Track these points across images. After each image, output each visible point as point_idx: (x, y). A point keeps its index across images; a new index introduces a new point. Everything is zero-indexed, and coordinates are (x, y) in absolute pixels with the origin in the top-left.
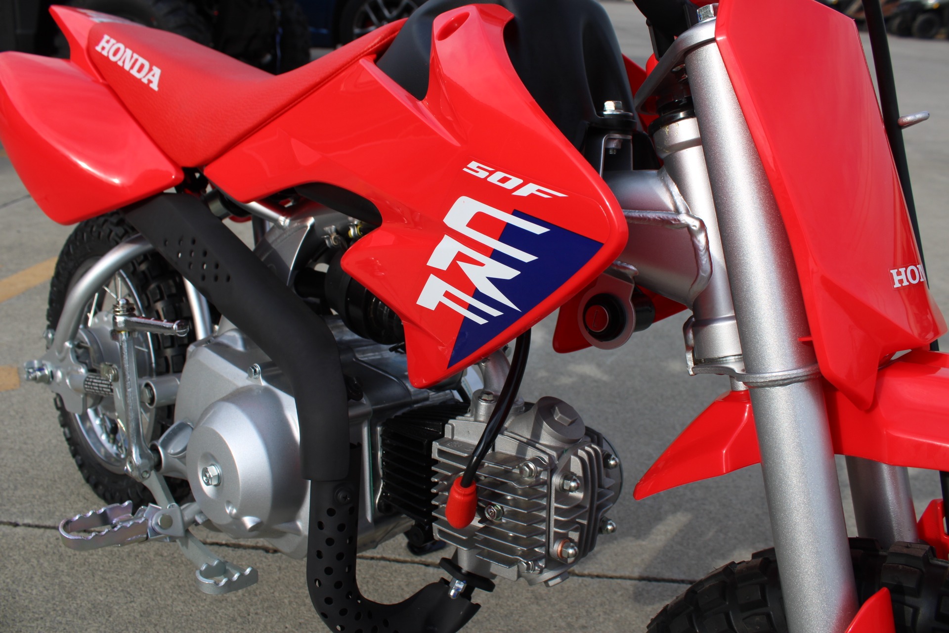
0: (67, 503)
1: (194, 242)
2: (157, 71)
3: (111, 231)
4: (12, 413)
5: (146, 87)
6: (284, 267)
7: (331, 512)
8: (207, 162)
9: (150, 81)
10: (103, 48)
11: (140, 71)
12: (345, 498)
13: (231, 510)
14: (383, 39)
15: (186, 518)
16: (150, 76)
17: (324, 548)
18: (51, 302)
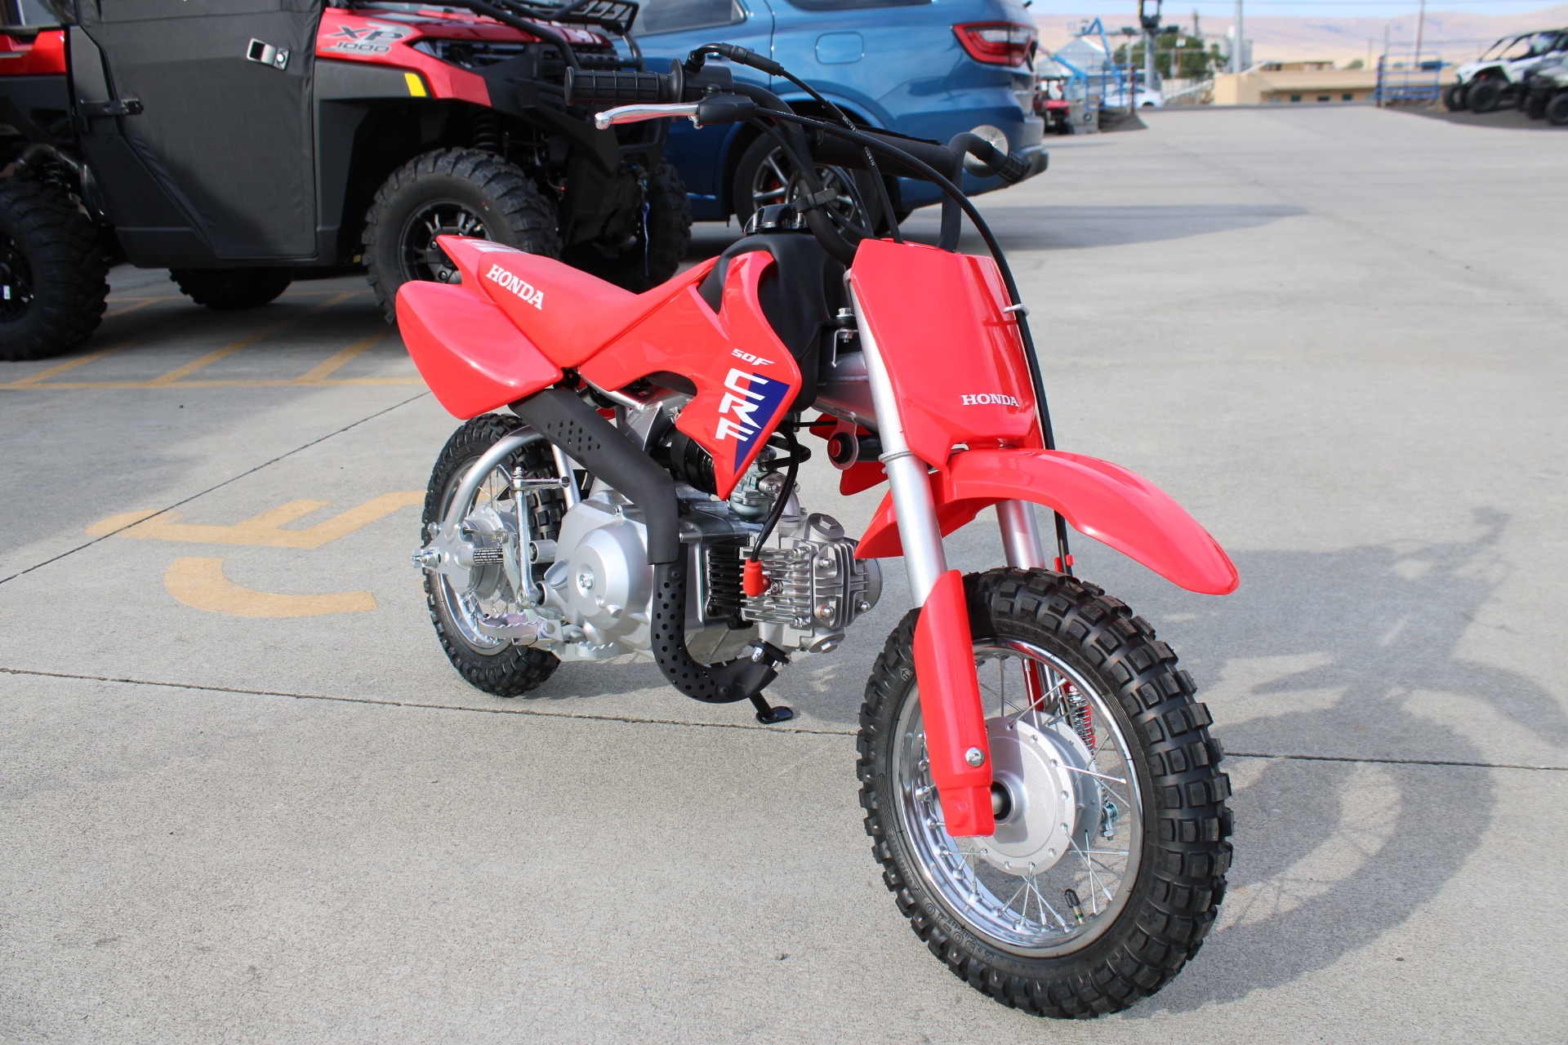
0: (441, 691)
1: (572, 423)
2: (540, 294)
3: (492, 431)
4: (375, 628)
5: (532, 307)
6: (639, 440)
7: (666, 585)
8: (581, 364)
9: (535, 303)
10: (493, 276)
11: (526, 294)
12: (676, 574)
13: (599, 602)
14: (705, 270)
15: (565, 633)
16: (534, 299)
17: (662, 611)
18: (428, 504)
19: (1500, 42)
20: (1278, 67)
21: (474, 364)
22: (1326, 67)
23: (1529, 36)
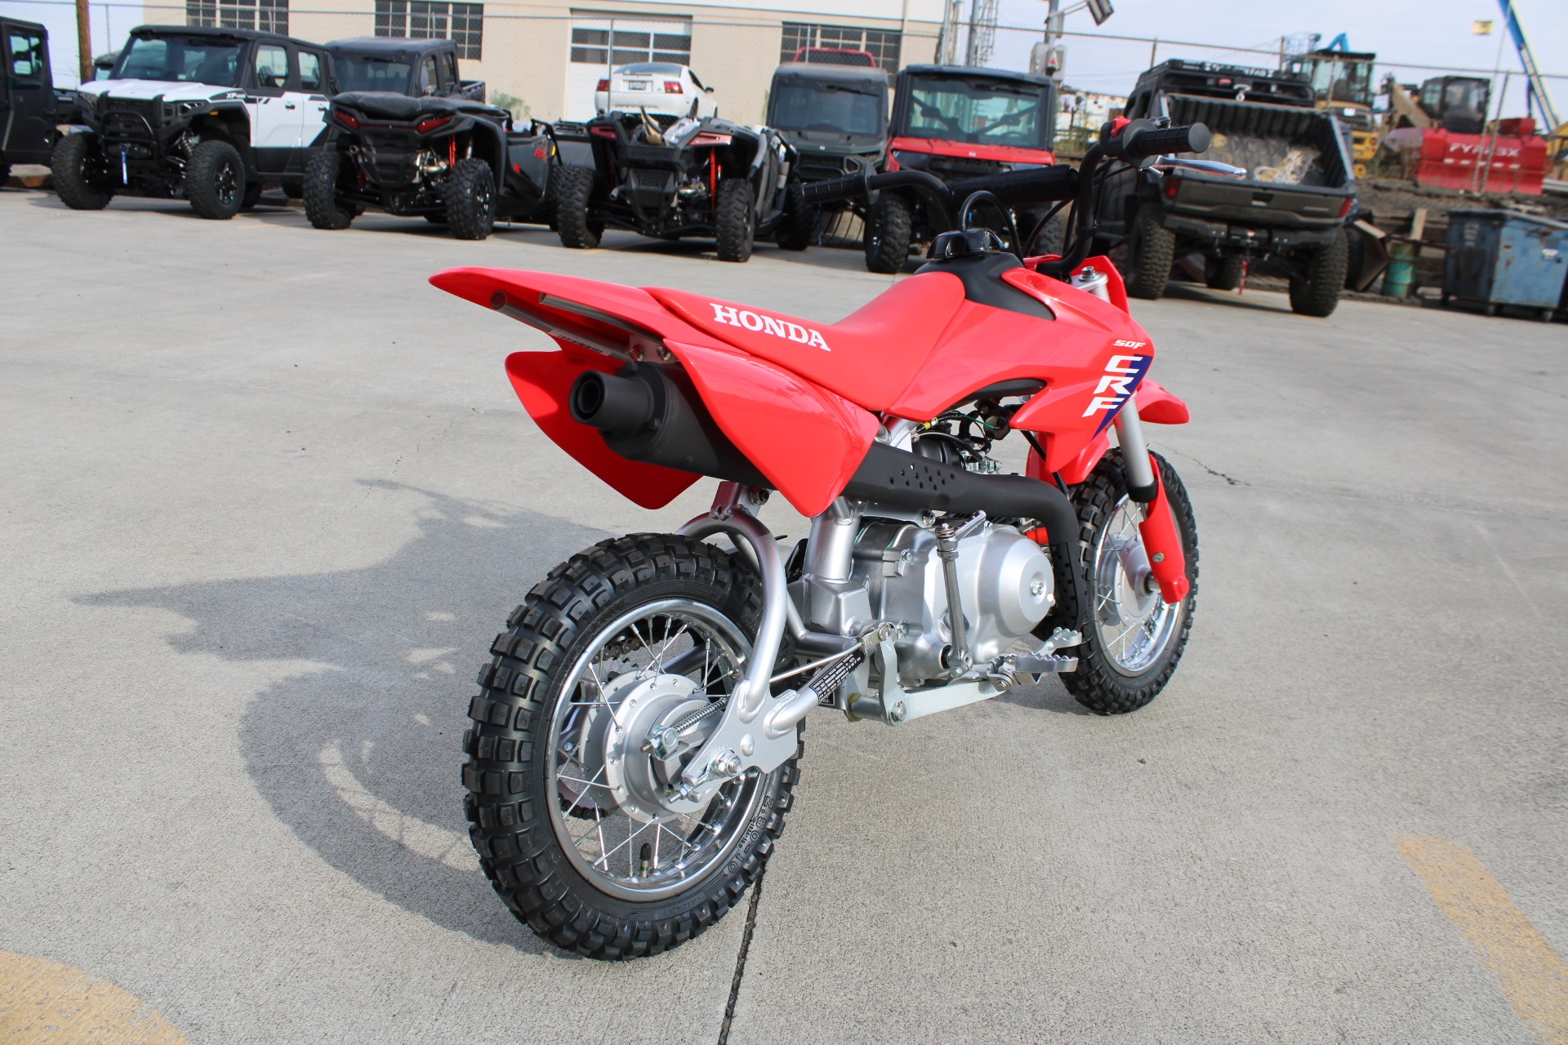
1: (914, 467)
16: (814, 340)
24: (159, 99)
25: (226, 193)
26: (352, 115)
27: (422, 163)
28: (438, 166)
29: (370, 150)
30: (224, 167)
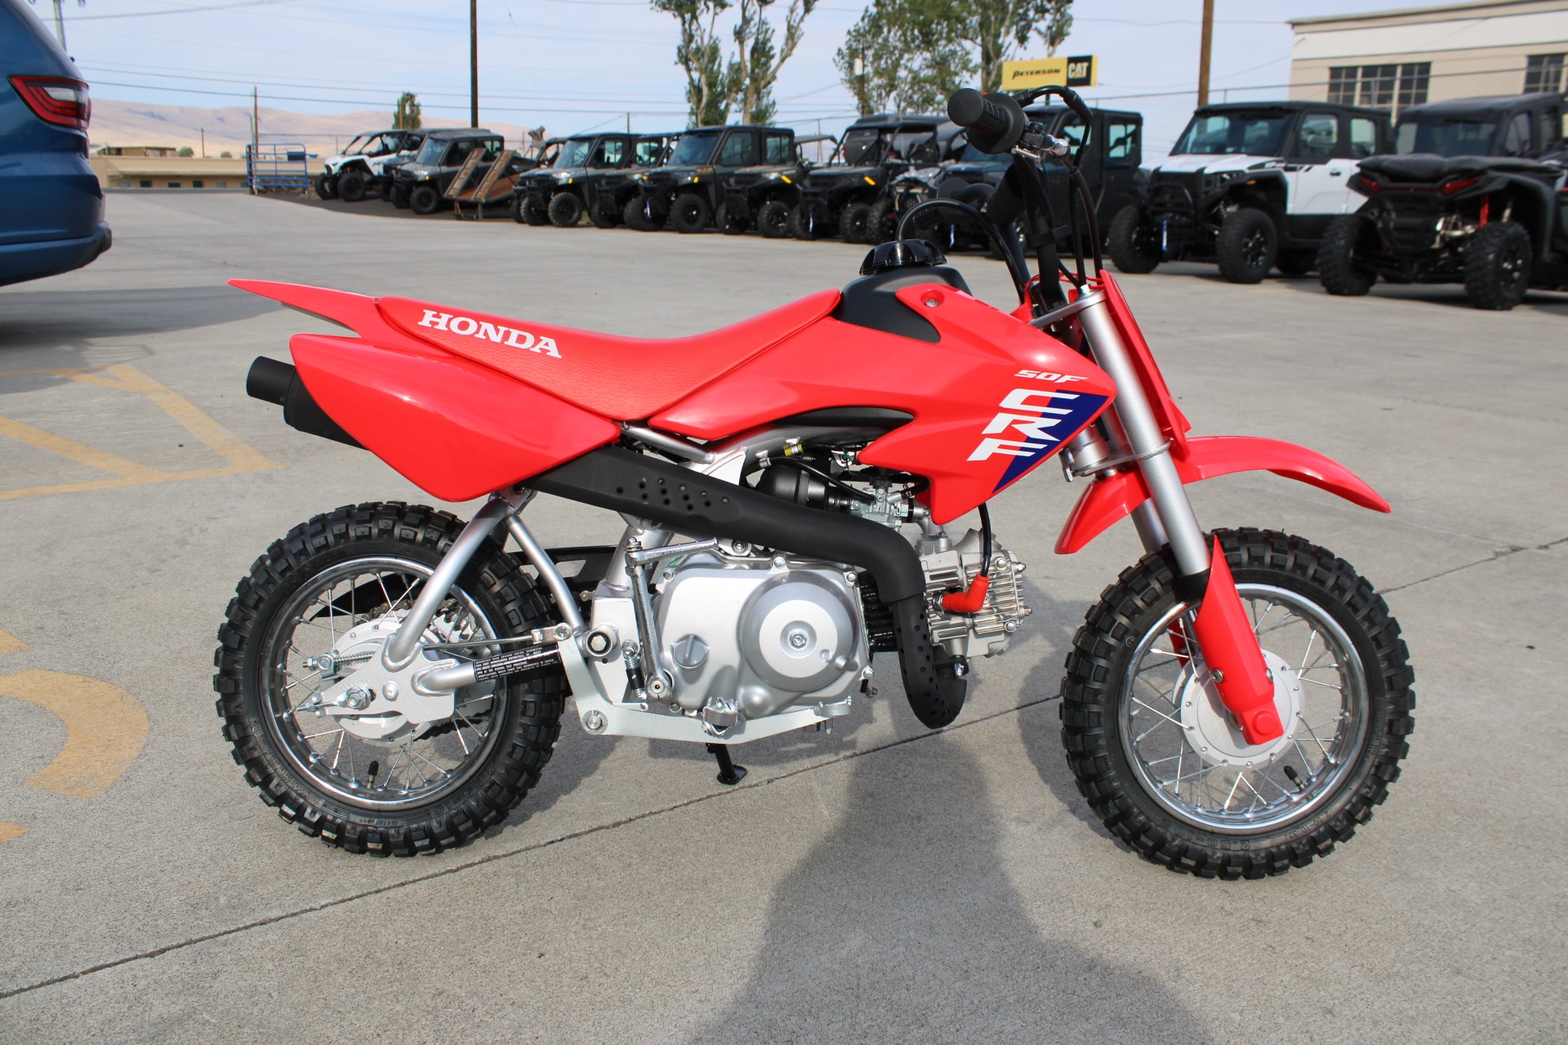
1: (663, 482)
8: (656, 414)
9: (545, 351)
10: (434, 324)
11: (520, 342)
13: (825, 657)
16: (540, 346)
19: (358, 138)
20: (119, 151)
21: (406, 398)
22: (168, 152)
23: (381, 135)
24: (1200, 172)
25: (1254, 258)
26: (1373, 179)
27: (1445, 227)
28: (1463, 230)
29: (1389, 214)
30: (1254, 234)
